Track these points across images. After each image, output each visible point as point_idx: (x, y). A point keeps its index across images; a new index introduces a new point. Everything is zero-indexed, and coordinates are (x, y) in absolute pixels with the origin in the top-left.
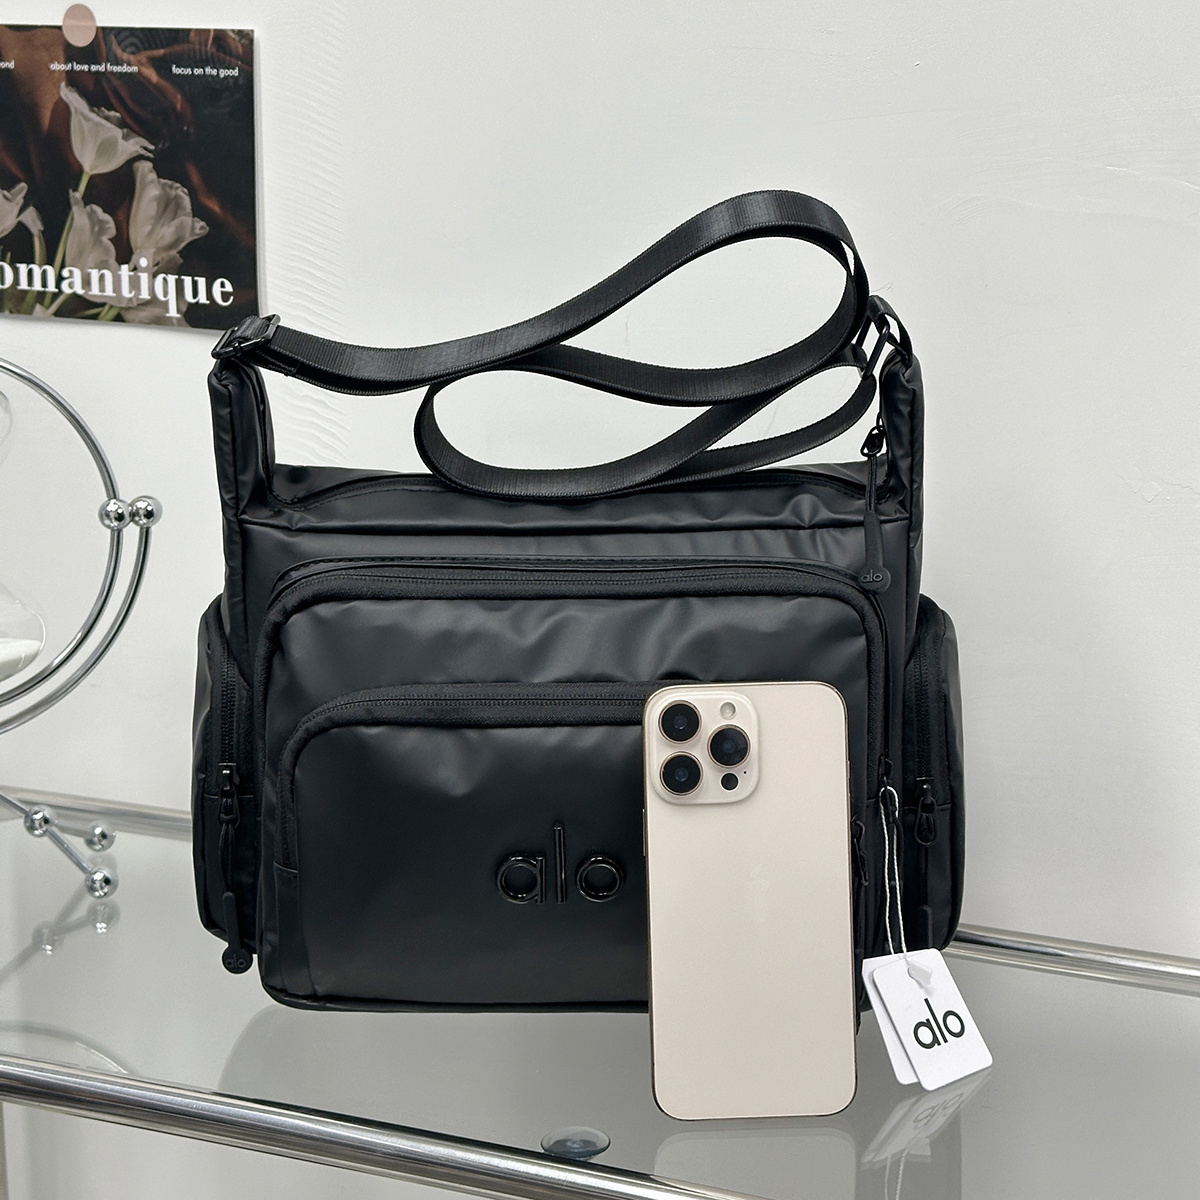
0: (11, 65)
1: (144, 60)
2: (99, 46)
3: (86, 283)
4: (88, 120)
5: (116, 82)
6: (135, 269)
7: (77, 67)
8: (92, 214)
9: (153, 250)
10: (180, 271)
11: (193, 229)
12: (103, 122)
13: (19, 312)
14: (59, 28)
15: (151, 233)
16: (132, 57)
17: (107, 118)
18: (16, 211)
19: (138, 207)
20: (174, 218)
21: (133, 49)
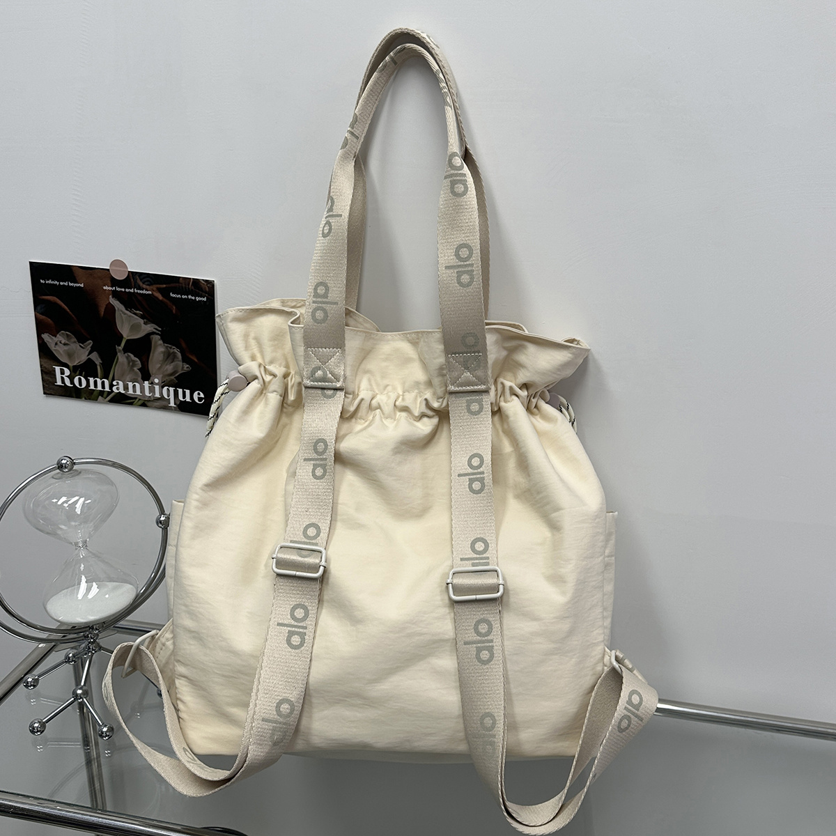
0: (82, 285)
1: (155, 289)
2: (130, 280)
3: (126, 388)
4: (125, 314)
5: (139, 297)
6: (152, 383)
7: (118, 289)
8: (128, 357)
9: (161, 376)
10: (176, 386)
11: (183, 367)
12: (133, 315)
13: (90, 399)
14: (108, 270)
15: (160, 368)
16: (148, 287)
17: (135, 314)
18: (87, 353)
19: (153, 356)
20: (172, 362)
21: (148, 283)
